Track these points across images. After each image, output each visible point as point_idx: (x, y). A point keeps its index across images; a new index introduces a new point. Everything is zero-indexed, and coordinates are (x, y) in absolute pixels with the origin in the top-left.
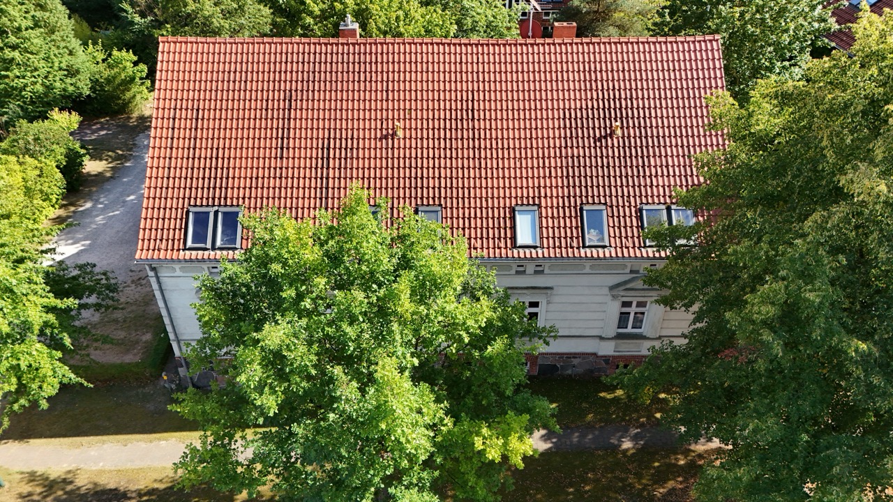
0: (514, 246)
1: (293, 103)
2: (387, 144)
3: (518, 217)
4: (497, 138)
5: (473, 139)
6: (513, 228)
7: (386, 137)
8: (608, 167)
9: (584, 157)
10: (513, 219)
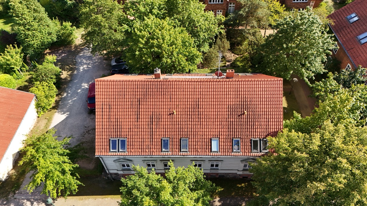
0: (211, 151)
1: (140, 103)
2: (171, 117)
3: (213, 142)
4: (206, 115)
5: (199, 115)
6: (211, 145)
7: (170, 114)
8: (242, 125)
9: (234, 122)
10: (211, 142)
